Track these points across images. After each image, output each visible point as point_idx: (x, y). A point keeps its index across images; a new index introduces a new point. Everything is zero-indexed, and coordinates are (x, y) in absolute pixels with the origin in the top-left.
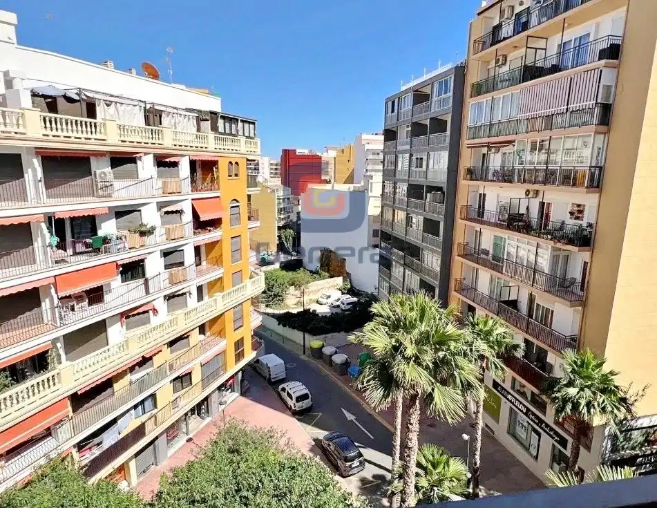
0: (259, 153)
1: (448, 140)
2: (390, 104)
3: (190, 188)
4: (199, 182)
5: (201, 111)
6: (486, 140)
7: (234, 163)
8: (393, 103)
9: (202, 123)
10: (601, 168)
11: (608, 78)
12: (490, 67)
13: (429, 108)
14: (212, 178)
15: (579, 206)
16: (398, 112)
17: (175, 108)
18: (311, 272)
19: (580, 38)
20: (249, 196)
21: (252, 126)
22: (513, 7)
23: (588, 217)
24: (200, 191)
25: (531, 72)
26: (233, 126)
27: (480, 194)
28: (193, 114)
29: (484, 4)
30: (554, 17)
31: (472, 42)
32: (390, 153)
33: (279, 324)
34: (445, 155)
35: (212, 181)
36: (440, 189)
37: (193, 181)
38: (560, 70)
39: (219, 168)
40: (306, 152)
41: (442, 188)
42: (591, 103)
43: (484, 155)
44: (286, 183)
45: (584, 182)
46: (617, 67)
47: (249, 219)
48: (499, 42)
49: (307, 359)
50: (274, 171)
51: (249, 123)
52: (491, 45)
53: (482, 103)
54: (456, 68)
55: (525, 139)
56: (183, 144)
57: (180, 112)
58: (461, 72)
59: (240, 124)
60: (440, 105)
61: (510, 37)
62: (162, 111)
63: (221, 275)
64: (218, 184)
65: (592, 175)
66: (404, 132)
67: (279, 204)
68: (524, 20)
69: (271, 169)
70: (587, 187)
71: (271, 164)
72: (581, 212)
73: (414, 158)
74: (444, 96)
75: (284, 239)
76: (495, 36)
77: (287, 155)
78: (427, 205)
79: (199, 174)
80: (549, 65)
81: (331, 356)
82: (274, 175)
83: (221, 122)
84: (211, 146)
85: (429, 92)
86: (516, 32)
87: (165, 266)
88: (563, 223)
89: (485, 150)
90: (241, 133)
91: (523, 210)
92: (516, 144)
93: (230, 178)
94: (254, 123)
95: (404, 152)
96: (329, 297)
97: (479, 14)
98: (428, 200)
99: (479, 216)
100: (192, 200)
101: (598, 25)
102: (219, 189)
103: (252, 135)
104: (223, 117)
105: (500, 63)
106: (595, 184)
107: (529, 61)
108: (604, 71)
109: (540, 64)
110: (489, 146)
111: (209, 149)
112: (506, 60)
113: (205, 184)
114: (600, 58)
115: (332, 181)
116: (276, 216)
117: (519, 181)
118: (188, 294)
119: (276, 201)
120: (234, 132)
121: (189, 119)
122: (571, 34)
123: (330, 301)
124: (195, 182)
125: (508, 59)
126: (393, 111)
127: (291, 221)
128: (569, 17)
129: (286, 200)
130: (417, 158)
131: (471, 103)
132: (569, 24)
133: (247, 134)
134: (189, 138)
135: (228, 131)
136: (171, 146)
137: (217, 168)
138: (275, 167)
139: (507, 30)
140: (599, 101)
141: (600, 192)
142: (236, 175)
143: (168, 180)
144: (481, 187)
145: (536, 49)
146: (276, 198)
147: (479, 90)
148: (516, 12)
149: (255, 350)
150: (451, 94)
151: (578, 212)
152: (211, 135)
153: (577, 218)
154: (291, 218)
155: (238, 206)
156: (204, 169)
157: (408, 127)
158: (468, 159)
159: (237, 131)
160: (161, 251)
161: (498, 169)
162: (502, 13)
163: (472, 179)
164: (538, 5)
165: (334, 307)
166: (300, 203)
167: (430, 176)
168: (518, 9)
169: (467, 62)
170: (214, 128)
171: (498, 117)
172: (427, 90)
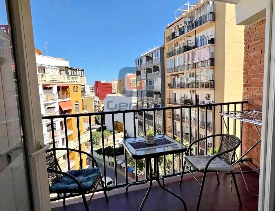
0: (86, 82)
1: (160, 74)
2: (137, 61)
3: (58, 98)
4: (61, 95)
5: (61, 67)
6: (174, 73)
7: (75, 87)
8: (139, 61)
9: (62, 71)
10: (213, 81)
11: (212, 49)
12: (172, 47)
13: (152, 62)
14: (67, 93)
15: (208, 95)
16: (141, 64)
17: (50, 66)
18: (110, 131)
19: (202, 36)
20: (83, 100)
21: (82, 72)
22: (178, 26)
23: (212, 99)
24: (62, 98)
25: (187, 49)
26: (75, 72)
27: (174, 93)
28: (58, 68)
29: (169, 25)
30: (192, 29)
31: (165, 38)
32: (139, 80)
33: (98, 154)
34: (159, 80)
35: (67, 94)
36: (159, 93)
37: (59, 95)
38: (196, 47)
39: (70, 89)
40: (105, 82)
41: (160, 92)
42: (207, 58)
43: (174, 79)
44: (97, 95)
45: (209, 86)
46: (215, 46)
47: (83, 109)
48: (175, 38)
49: (111, 167)
50: (91, 91)
51: (81, 71)
52: (172, 39)
53: (171, 60)
54: (161, 47)
55: (187, 72)
56: (54, 80)
57: (52, 67)
58: (162, 49)
59: (78, 71)
60: (156, 61)
61: (179, 36)
62: (45, 67)
63: (72, 133)
64: (69, 95)
65: (211, 84)
66: (143, 72)
67: (95, 104)
68: (182, 30)
69: (90, 90)
70: (210, 88)
71: (90, 88)
72: (209, 97)
73: (148, 82)
74: (157, 58)
75: (97, 118)
76: (173, 36)
77: (97, 83)
78: (155, 99)
79: (61, 92)
80: (192, 46)
81: (121, 164)
82: (92, 92)
83: (70, 71)
84: (66, 80)
85: (152, 56)
86: (180, 35)
87: (48, 130)
88: (204, 102)
89: (174, 77)
90: (78, 75)
91: (189, 98)
92: (184, 74)
93: (74, 93)
94: (83, 71)
95: (144, 79)
96: (118, 141)
97: (167, 28)
98: (155, 97)
99: (174, 102)
100: (59, 102)
101: (207, 32)
102: (70, 97)
103: (83, 75)
104: (71, 69)
105: (176, 45)
106: (213, 87)
107: (186, 45)
108: (210, 47)
109: (189, 46)
110: (175, 75)
111: (65, 82)
112: (178, 45)
113: (64, 95)
114: (208, 43)
115: (117, 93)
116: (94, 109)
117: (187, 87)
118: (58, 142)
119: (93, 103)
120: (75, 75)
121: (56, 70)
122: (199, 35)
123: (119, 142)
124: (60, 95)
125: (179, 44)
126: (139, 64)
127: (100, 111)
128: (197, 30)
129: (98, 102)
130: (149, 82)
131: (167, 60)
132: (197, 32)
133: (80, 75)
134: (57, 77)
135: (73, 74)
136: (49, 81)
137: (69, 89)
138: (92, 89)
139: (177, 34)
140: (210, 58)
141: (214, 89)
142: (77, 91)
143: (48, 95)
144: (174, 91)
145: (188, 40)
146: (93, 101)
147: (169, 55)
148: (179, 28)
149: (88, 165)
150: (159, 57)
151: (208, 98)
152: (66, 76)
153: (208, 99)
154: (100, 109)
155: (78, 104)
156: (63, 89)
157: (145, 70)
158: (168, 81)
159: (76, 74)
160: (46, 124)
161: (179, 83)
162: (175, 28)
163: (170, 88)
164: (186, 25)
165: (121, 145)
166: (104, 103)
167: (155, 88)
168: (180, 27)
169: (164, 45)
170: (67, 73)
171: (177, 65)
172: (151, 56)
